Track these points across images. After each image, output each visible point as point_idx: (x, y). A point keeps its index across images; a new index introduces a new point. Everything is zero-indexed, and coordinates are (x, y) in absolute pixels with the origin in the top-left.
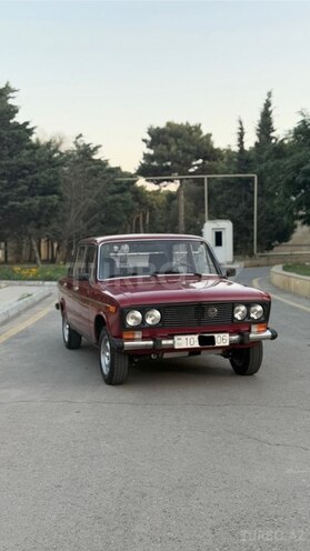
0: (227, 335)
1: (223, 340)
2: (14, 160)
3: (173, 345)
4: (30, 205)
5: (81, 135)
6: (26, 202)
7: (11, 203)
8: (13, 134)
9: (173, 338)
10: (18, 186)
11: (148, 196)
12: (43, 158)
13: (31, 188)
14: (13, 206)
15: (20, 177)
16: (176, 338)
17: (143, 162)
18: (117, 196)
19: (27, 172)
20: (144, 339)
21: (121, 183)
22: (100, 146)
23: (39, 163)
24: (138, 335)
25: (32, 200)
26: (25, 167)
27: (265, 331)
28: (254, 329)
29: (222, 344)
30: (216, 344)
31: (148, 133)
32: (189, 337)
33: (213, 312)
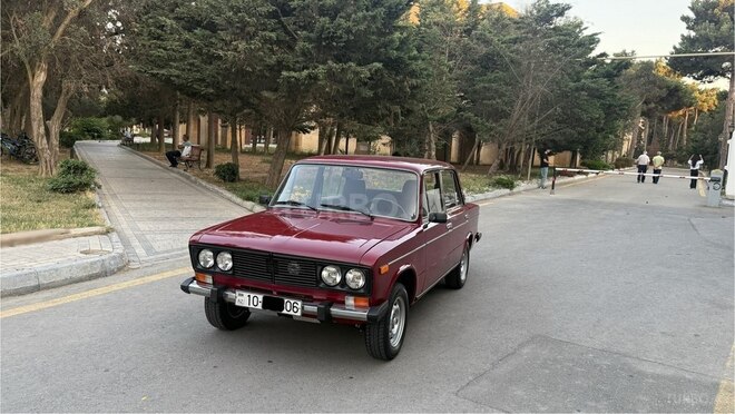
0: (300, 303)
1: (293, 308)
3: (234, 300)
9: (234, 292)
16: (237, 292)
24: (209, 279)
27: (364, 308)
28: (350, 301)
29: (292, 313)
30: (285, 312)
31: (692, 9)
32: (252, 295)
33: (294, 268)
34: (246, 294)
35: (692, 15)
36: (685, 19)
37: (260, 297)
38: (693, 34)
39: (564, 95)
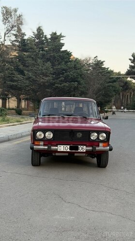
0: (85, 147)
1: (83, 149)
2: (59, 67)
3: (57, 149)
4: (64, 86)
5: (97, 57)
6: (62, 85)
7: (56, 85)
8: (60, 55)
9: (57, 146)
10: (60, 78)
11: (132, 85)
12: (71, 66)
13: (65, 79)
14: (57, 86)
15: (61, 74)
16: (59, 146)
17: (129, 69)
18: (111, 84)
19: (64, 72)
20: (44, 145)
21: (113, 78)
22: (104, 61)
23: (70, 68)
24: (42, 143)
25: (65, 84)
26: (64, 70)
27: (107, 146)
28: (101, 145)
29: (82, 151)
30: (79, 151)
31: (132, 56)
32: (65, 146)
33: (79, 135)
34: (62, 146)
35: (132, 58)
36: (130, 59)
37: (68, 146)
38: (133, 65)
39: (105, 88)
